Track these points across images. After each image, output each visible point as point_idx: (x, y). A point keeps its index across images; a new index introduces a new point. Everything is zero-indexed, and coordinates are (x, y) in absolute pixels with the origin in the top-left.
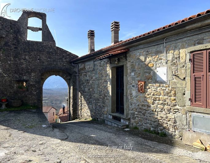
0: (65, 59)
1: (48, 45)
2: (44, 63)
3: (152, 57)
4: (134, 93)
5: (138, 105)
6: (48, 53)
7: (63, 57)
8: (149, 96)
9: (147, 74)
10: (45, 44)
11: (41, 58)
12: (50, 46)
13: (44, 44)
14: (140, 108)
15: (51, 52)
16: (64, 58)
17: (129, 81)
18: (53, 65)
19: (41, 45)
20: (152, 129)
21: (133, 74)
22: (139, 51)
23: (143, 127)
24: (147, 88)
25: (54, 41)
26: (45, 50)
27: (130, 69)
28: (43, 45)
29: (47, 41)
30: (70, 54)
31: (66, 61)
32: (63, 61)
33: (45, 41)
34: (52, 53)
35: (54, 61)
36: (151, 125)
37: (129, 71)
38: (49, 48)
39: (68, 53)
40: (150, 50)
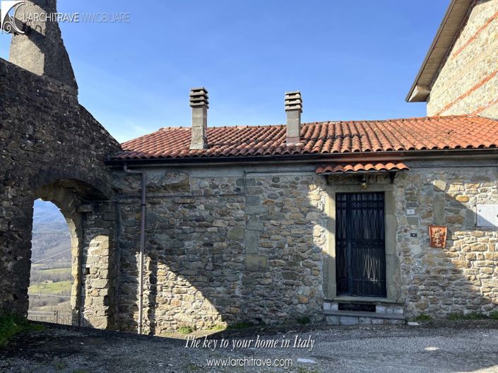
0: (97, 148)
1: (60, 94)
2: (43, 152)
3: (463, 185)
4: (416, 249)
5: (428, 272)
6: (59, 120)
7: (92, 143)
8: (458, 252)
9: (451, 214)
10: (51, 86)
11: (39, 135)
12: (65, 98)
13: (49, 88)
14: (435, 277)
15: (66, 119)
16: (93, 147)
17: (400, 226)
18: (69, 165)
19: (40, 89)
20: (466, 312)
21: (411, 211)
22: (435, 170)
23: (444, 311)
24: (453, 238)
25: (75, 86)
26: (51, 109)
27: (403, 202)
28: (44, 88)
29: (60, 80)
30: (107, 137)
31: (97, 156)
32: (90, 156)
33: (51, 76)
34: (69, 125)
35: (71, 150)
36: (464, 304)
37: (399, 206)
38: (62, 103)
39: (103, 132)
40: (462, 172)
